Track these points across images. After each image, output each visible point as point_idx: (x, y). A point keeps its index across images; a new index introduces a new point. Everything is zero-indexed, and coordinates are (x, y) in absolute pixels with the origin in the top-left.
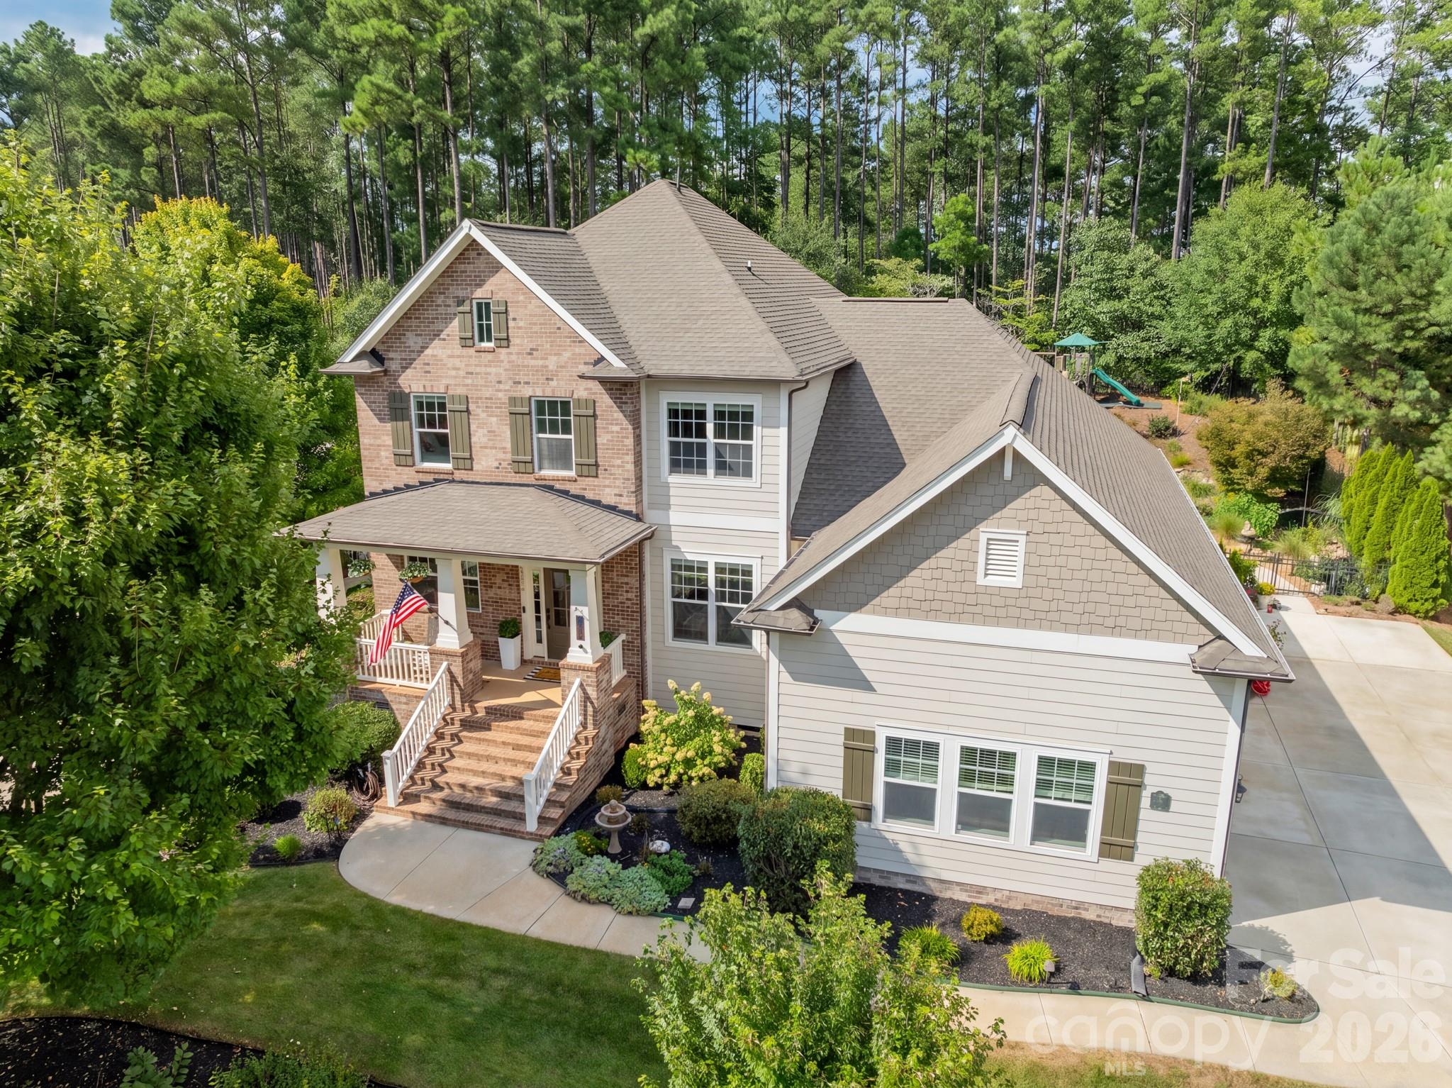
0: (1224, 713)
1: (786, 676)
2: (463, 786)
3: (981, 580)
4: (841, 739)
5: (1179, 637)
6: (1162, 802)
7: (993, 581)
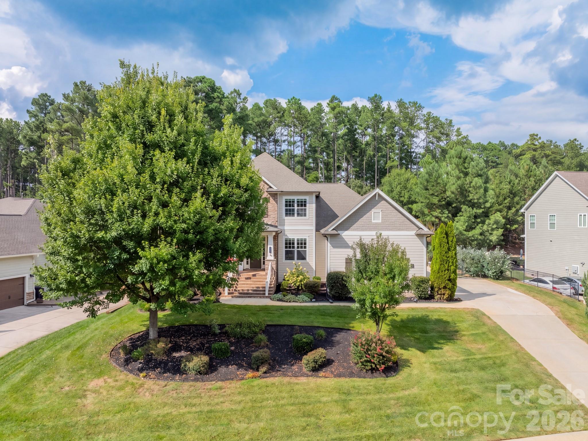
0: (422, 245)
1: (332, 248)
2: (243, 290)
3: (373, 221)
4: (345, 261)
5: (413, 230)
6: (413, 266)
7: (375, 221)
